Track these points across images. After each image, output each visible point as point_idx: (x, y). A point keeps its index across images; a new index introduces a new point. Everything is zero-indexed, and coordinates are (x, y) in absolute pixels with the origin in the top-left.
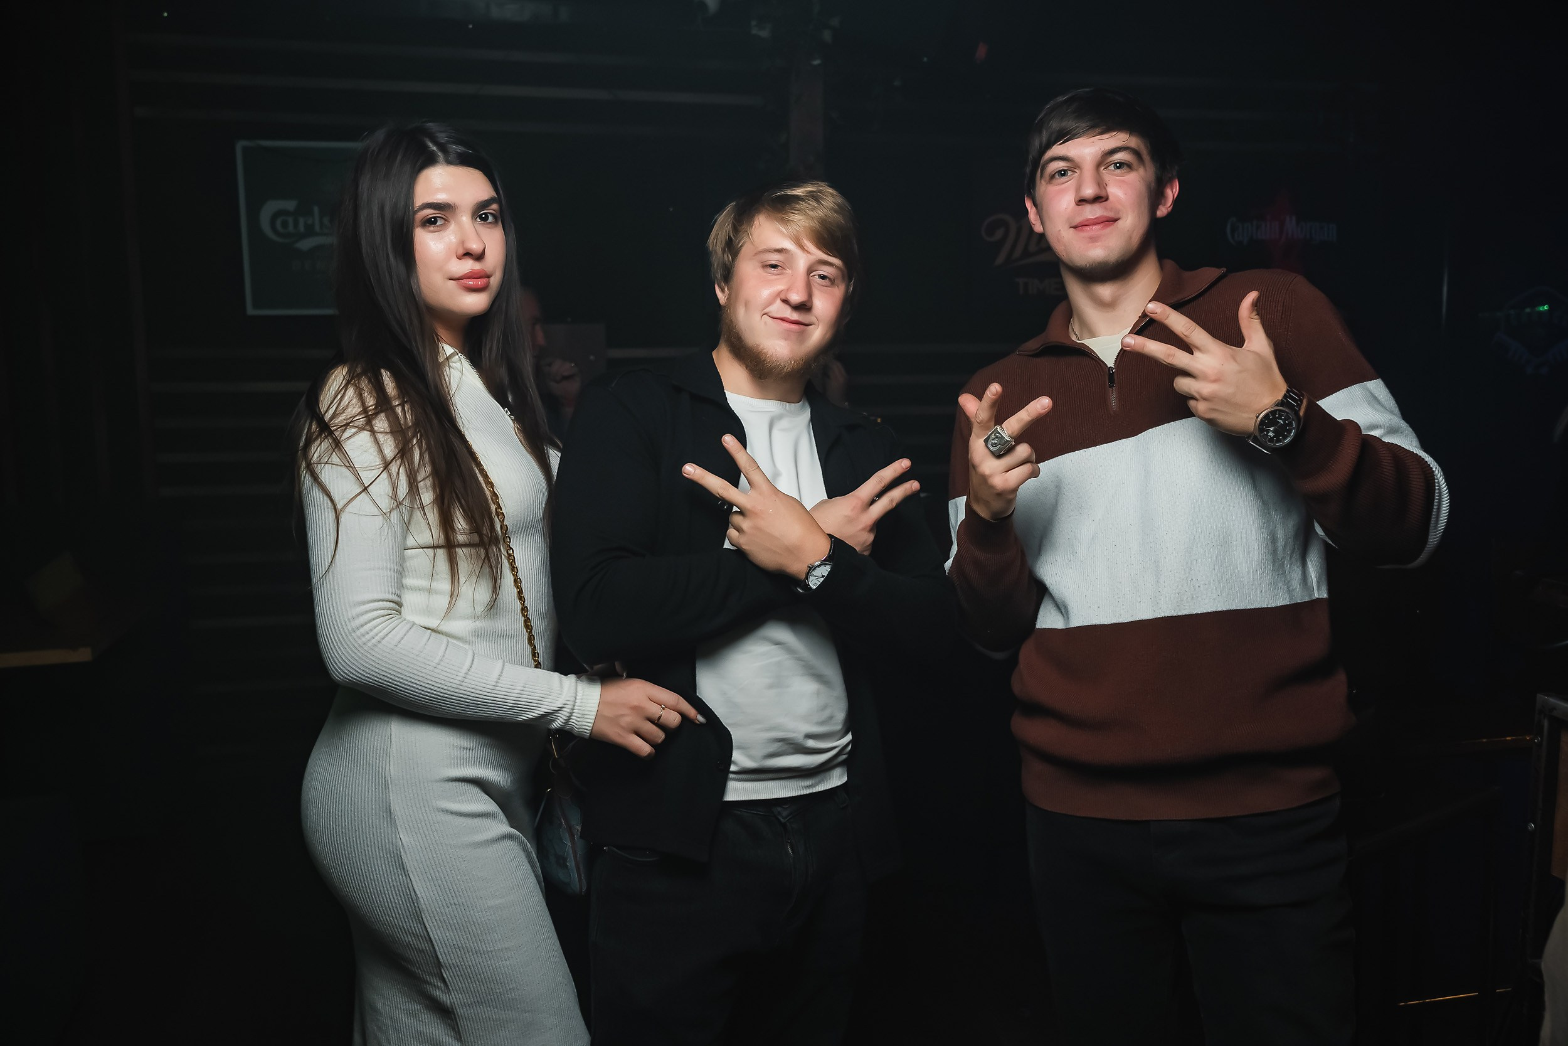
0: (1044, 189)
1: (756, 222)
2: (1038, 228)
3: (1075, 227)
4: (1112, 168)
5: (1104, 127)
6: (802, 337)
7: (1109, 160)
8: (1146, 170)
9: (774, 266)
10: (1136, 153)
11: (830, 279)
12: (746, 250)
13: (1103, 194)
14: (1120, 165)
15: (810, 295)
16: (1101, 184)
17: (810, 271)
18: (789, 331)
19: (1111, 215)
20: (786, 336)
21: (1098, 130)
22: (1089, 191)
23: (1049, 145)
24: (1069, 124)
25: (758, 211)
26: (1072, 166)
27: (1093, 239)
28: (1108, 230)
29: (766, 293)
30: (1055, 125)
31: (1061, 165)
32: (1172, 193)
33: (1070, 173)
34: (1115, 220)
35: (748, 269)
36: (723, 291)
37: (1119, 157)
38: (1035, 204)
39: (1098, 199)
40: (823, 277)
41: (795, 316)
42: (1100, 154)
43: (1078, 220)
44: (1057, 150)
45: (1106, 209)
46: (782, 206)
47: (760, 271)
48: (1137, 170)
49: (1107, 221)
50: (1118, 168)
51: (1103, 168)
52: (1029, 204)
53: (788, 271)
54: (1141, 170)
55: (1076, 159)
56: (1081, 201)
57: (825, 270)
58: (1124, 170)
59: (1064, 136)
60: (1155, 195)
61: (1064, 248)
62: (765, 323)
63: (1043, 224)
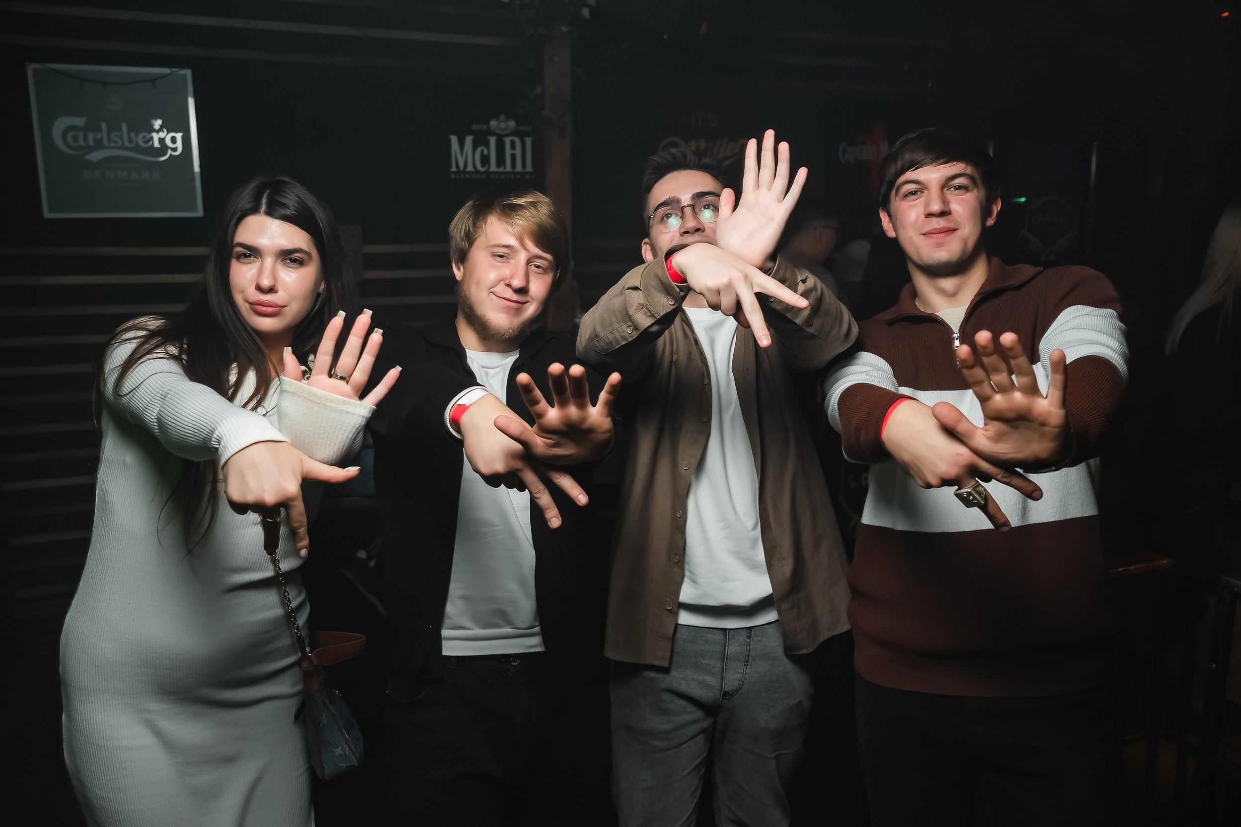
0: (898, 204)
1: (489, 220)
2: (891, 234)
3: (924, 234)
4: (953, 189)
5: (947, 159)
6: (518, 311)
7: (949, 184)
8: (978, 191)
9: (501, 256)
10: (971, 178)
11: (543, 268)
12: (480, 242)
13: (947, 209)
14: (959, 188)
15: (527, 281)
16: (945, 202)
17: (528, 262)
18: (509, 307)
19: (952, 225)
20: (507, 310)
21: (942, 161)
22: (936, 207)
23: (903, 171)
24: (918, 156)
25: (491, 213)
26: (921, 188)
27: (939, 245)
28: (950, 238)
29: (492, 276)
30: (908, 156)
31: (911, 187)
32: (997, 208)
33: (919, 193)
34: (955, 230)
35: (480, 256)
36: (459, 269)
37: (958, 181)
38: (890, 216)
39: (945, 213)
40: (538, 267)
41: (515, 297)
42: (944, 180)
43: (927, 229)
44: (910, 175)
45: (948, 221)
46: (509, 211)
47: (491, 259)
48: (971, 191)
49: (949, 231)
50: (957, 189)
51: (946, 189)
52: (883, 216)
53: (512, 261)
54: (975, 191)
55: (925, 182)
56: (929, 215)
57: (539, 262)
58: (962, 191)
59: (914, 165)
60: (985, 211)
61: (915, 249)
62: (491, 299)
63: (895, 229)
